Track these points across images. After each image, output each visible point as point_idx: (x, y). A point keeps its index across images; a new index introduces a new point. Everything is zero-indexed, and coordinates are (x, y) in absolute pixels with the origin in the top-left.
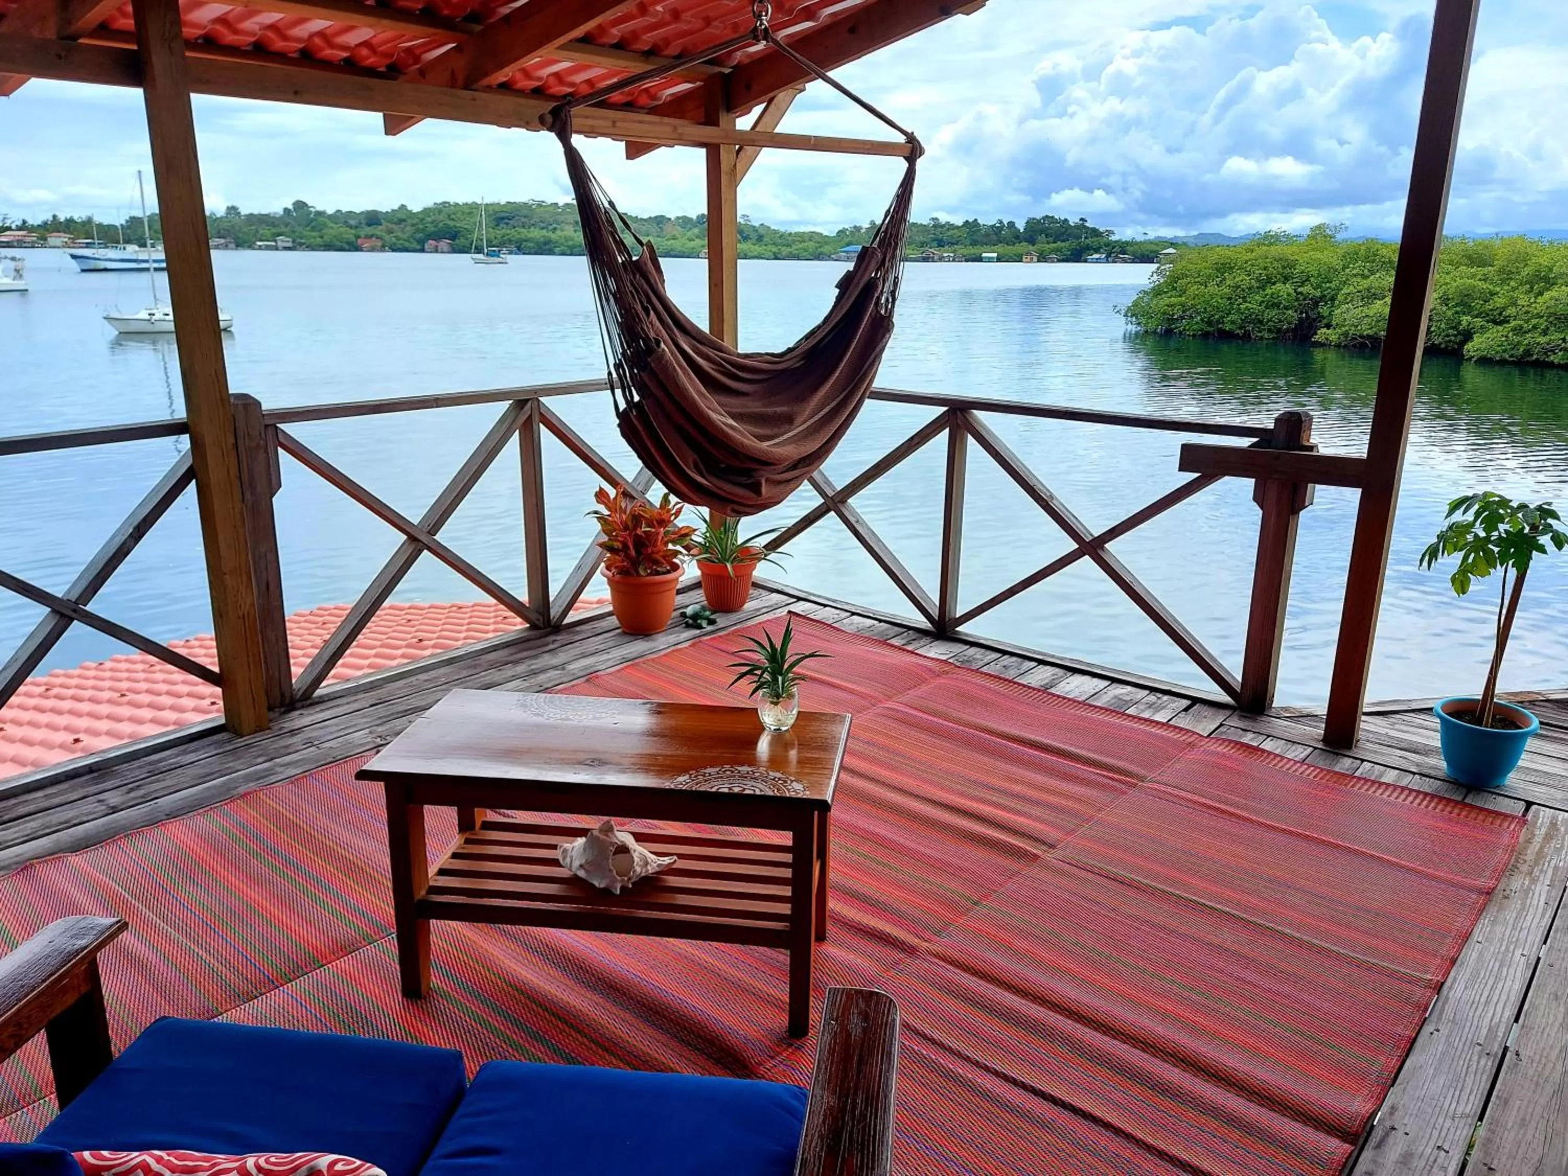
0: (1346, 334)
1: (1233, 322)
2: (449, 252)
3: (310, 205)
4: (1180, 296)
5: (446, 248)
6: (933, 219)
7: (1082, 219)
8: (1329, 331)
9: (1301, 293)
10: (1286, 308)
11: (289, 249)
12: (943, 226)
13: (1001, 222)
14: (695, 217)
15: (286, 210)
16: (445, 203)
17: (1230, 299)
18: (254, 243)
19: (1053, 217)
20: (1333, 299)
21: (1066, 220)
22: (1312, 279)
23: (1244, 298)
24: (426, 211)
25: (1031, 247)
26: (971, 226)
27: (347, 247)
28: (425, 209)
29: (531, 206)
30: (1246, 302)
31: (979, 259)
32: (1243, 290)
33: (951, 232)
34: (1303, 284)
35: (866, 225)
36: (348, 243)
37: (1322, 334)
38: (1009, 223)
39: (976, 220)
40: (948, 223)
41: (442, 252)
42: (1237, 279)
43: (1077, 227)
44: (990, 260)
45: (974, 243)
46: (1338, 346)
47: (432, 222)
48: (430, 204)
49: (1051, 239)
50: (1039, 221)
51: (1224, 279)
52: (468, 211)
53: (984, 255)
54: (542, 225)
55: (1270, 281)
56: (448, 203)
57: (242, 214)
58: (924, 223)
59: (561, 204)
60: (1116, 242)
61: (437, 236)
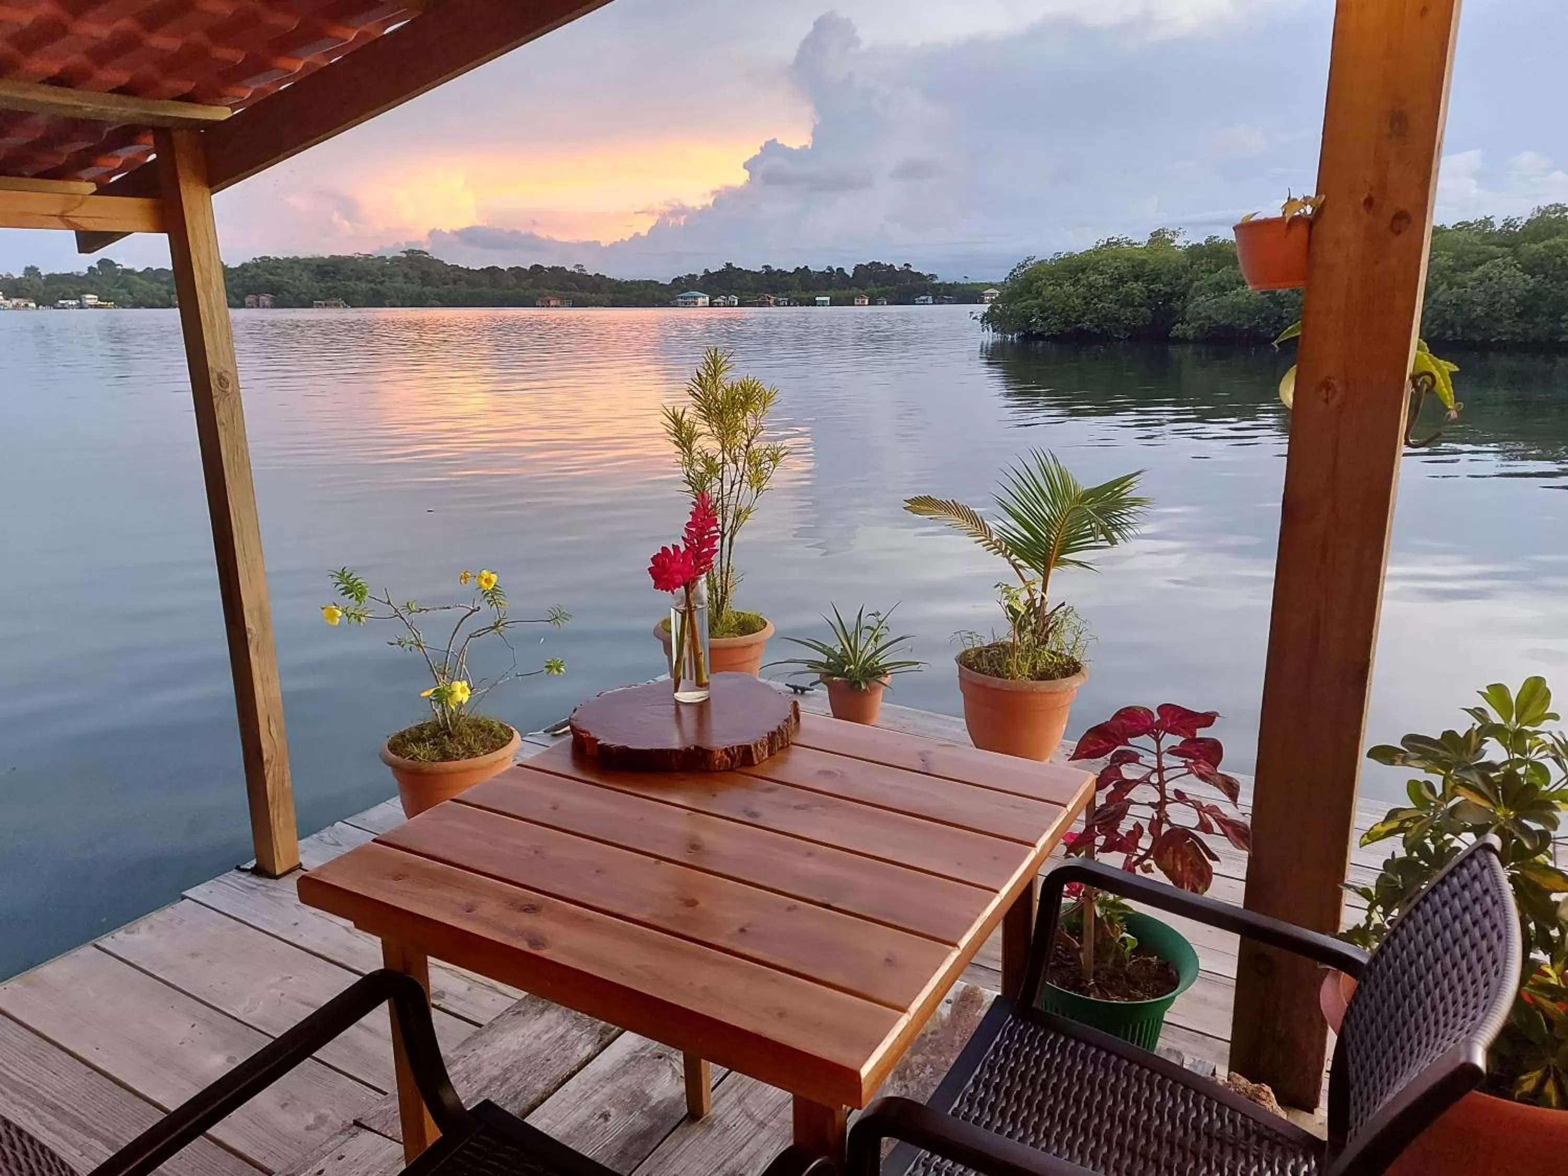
0: (1201, 327)
1: (1091, 321)
2: (272, 307)
3: (117, 263)
4: (1036, 298)
5: (267, 303)
6: (765, 267)
7: (906, 265)
8: (1184, 327)
9: (1153, 291)
10: (1140, 305)
11: (96, 306)
12: (775, 273)
13: (830, 268)
14: (528, 268)
15: (90, 269)
16: (265, 257)
17: (1085, 298)
18: (57, 302)
19: (879, 263)
20: (1184, 294)
21: (891, 265)
22: (1163, 277)
23: (1098, 297)
24: (244, 267)
25: (861, 291)
26: (803, 273)
27: (158, 302)
28: (244, 265)
29: (356, 260)
30: (1101, 301)
31: (814, 304)
32: (1098, 289)
33: (784, 279)
34: (1153, 281)
35: (701, 274)
36: (161, 299)
37: (1178, 330)
38: (838, 269)
39: (806, 267)
40: (779, 270)
41: (264, 307)
42: (1091, 279)
43: (901, 271)
44: (823, 304)
45: (806, 289)
46: (1195, 341)
47: (252, 277)
48: (248, 259)
49: (879, 284)
50: (866, 267)
51: (1078, 280)
52: (289, 265)
53: (817, 299)
54: (369, 278)
55: (1121, 280)
56: (269, 258)
57: (43, 274)
58: (757, 271)
59: (388, 258)
60: (940, 284)
61: (257, 291)
